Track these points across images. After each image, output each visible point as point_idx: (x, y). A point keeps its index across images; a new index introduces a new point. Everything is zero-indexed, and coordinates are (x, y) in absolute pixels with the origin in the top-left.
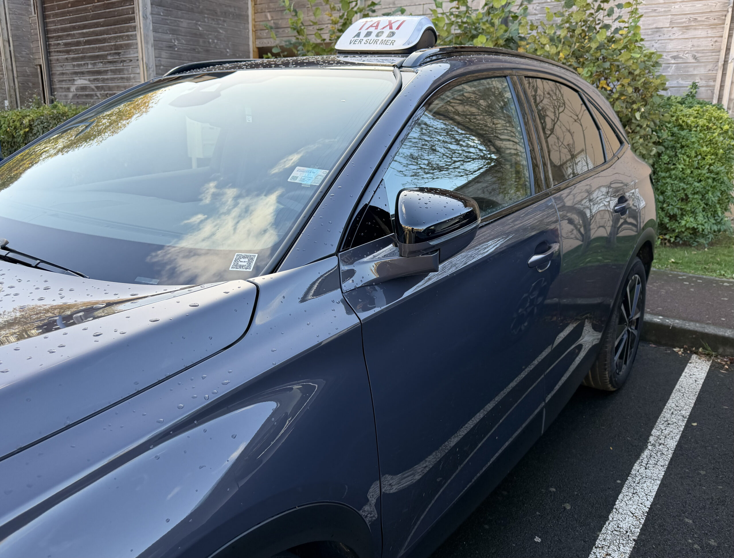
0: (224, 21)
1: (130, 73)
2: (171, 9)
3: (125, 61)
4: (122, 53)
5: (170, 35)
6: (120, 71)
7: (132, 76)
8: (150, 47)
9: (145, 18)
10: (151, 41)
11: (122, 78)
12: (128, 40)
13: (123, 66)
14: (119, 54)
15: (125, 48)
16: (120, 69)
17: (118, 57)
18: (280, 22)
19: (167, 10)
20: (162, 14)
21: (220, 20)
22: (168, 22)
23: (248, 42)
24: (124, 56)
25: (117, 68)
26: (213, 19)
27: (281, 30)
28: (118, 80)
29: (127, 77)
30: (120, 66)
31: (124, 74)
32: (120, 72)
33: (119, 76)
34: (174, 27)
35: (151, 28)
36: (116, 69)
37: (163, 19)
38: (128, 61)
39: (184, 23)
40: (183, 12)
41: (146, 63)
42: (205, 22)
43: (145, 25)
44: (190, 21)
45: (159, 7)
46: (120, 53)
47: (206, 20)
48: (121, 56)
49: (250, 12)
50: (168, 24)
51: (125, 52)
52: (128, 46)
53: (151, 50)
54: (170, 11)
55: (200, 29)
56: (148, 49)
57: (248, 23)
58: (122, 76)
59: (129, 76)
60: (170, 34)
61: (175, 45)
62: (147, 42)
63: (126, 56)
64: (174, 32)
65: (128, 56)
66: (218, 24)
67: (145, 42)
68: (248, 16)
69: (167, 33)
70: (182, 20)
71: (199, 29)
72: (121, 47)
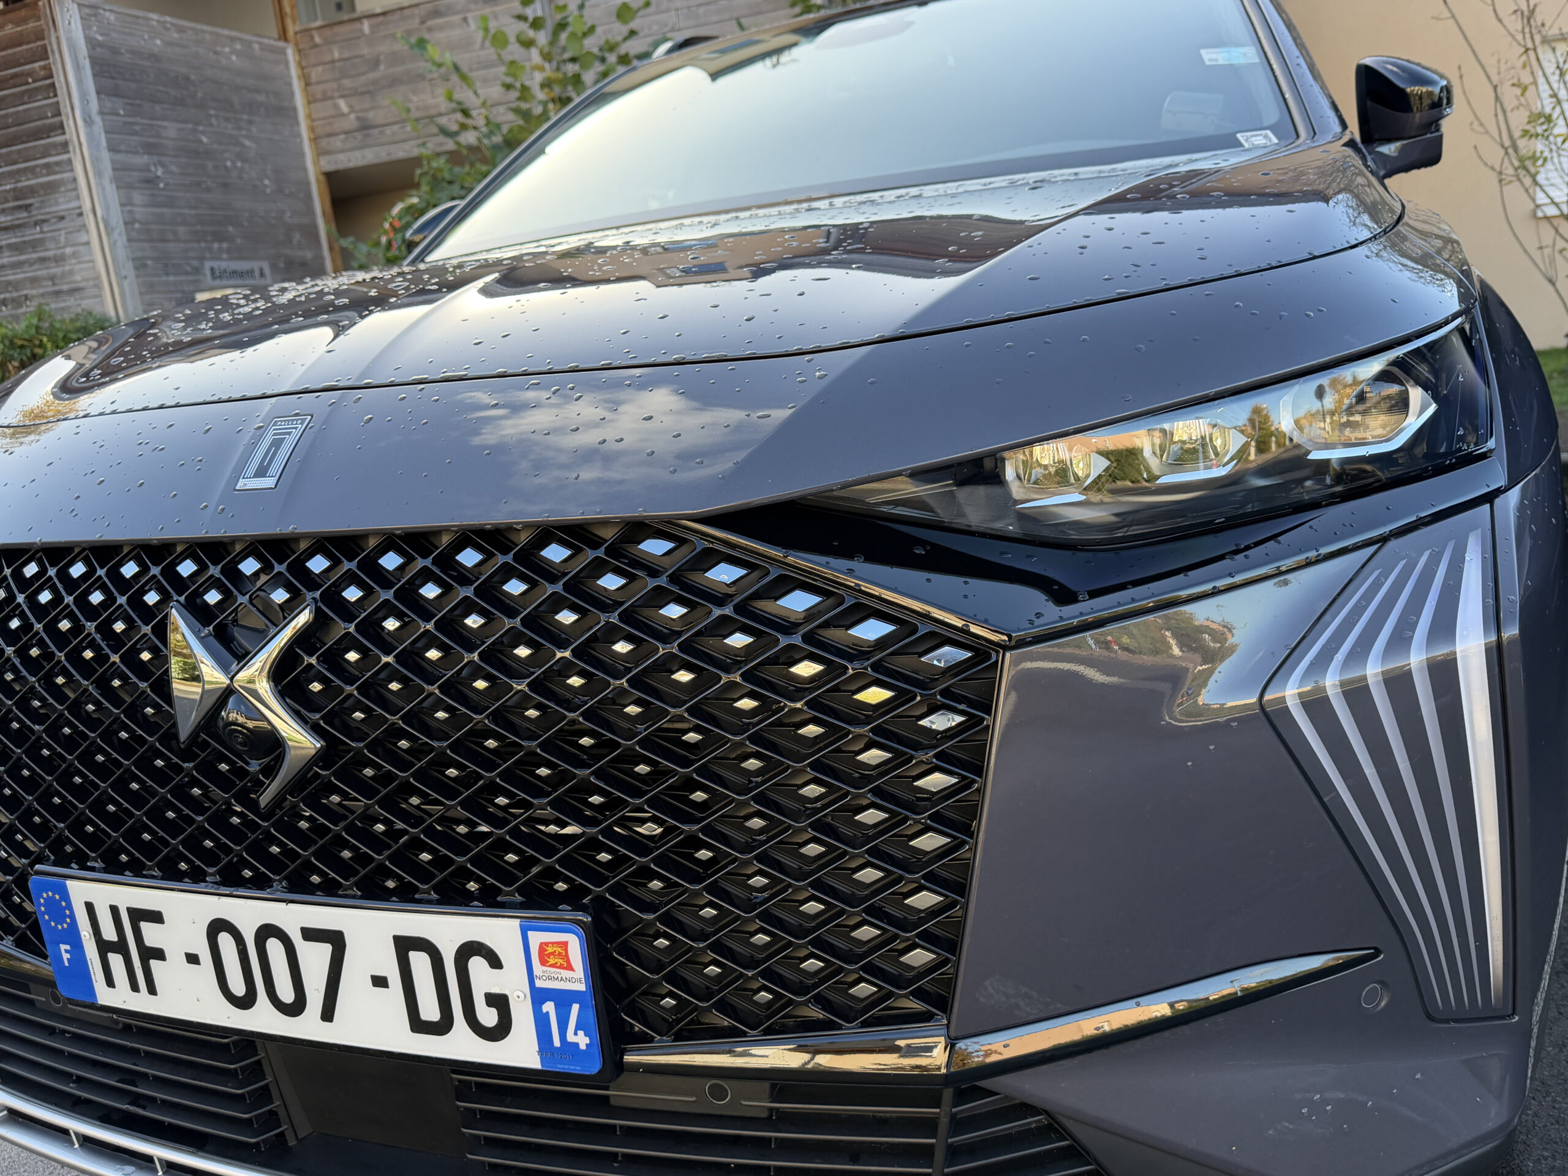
0: (250, 122)
1: (61, 245)
2: (138, 102)
3: (44, 221)
4: (36, 205)
5: (146, 157)
6: (35, 245)
7: (68, 250)
8: (106, 182)
9: (88, 122)
10: (108, 172)
11: (42, 260)
12: (48, 175)
13: (42, 232)
14: (27, 207)
15: (42, 192)
16: (35, 240)
17: (25, 214)
18: (371, 115)
19: (131, 105)
20: (122, 112)
21: (242, 120)
22: (137, 128)
23: (304, 162)
24: (43, 211)
25: (26, 239)
26: (227, 119)
27: (375, 132)
28: (31, 265)
29: (55, 255)
30: (33, 234)
31: (46, 250)
32: (34, 247)
33: (34, 256)
34: (151, 140)
35: (104, 143)
36: (24, 242)
37: (125, 123)
38: (53, 220)
39: (171, 130)
40: (165, 106)
41: (103, 218)
42: (211, 125)
43: (91, 138)
44: (181, 126)
45: (114, 99)
46: (31, 205)
47: (214, 121)
48: (34, 212)
49: (299, 101)
50: (135, 133)
51: (42, 202)
52: (51, 188)
53: (111, 190)
54: (139, 106)
55: (205, 139)
56: (103, 189)
57: (298, 124)
58: (41, 254)
59: (59, 252)
60: (144, 153)
61: (158, 177)
62: (99, 174)
63: (48, 210)
64: (151, 149)
65: (54, 209)
66: (240, 128)
67: (95, 174)
68: (295, 109)
69: (137, 153)
70: (165, 124)
71: (201, 142)
72: (32, 191)
